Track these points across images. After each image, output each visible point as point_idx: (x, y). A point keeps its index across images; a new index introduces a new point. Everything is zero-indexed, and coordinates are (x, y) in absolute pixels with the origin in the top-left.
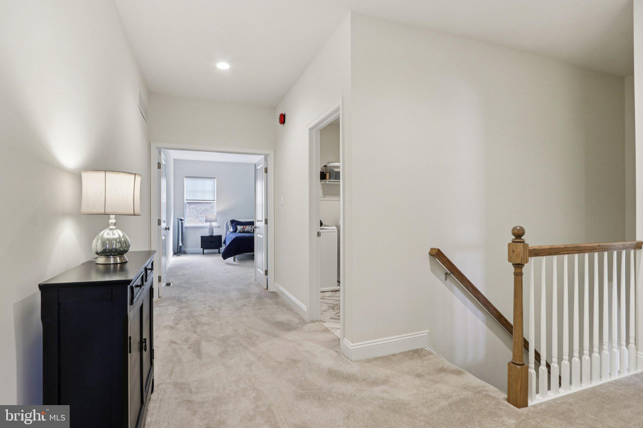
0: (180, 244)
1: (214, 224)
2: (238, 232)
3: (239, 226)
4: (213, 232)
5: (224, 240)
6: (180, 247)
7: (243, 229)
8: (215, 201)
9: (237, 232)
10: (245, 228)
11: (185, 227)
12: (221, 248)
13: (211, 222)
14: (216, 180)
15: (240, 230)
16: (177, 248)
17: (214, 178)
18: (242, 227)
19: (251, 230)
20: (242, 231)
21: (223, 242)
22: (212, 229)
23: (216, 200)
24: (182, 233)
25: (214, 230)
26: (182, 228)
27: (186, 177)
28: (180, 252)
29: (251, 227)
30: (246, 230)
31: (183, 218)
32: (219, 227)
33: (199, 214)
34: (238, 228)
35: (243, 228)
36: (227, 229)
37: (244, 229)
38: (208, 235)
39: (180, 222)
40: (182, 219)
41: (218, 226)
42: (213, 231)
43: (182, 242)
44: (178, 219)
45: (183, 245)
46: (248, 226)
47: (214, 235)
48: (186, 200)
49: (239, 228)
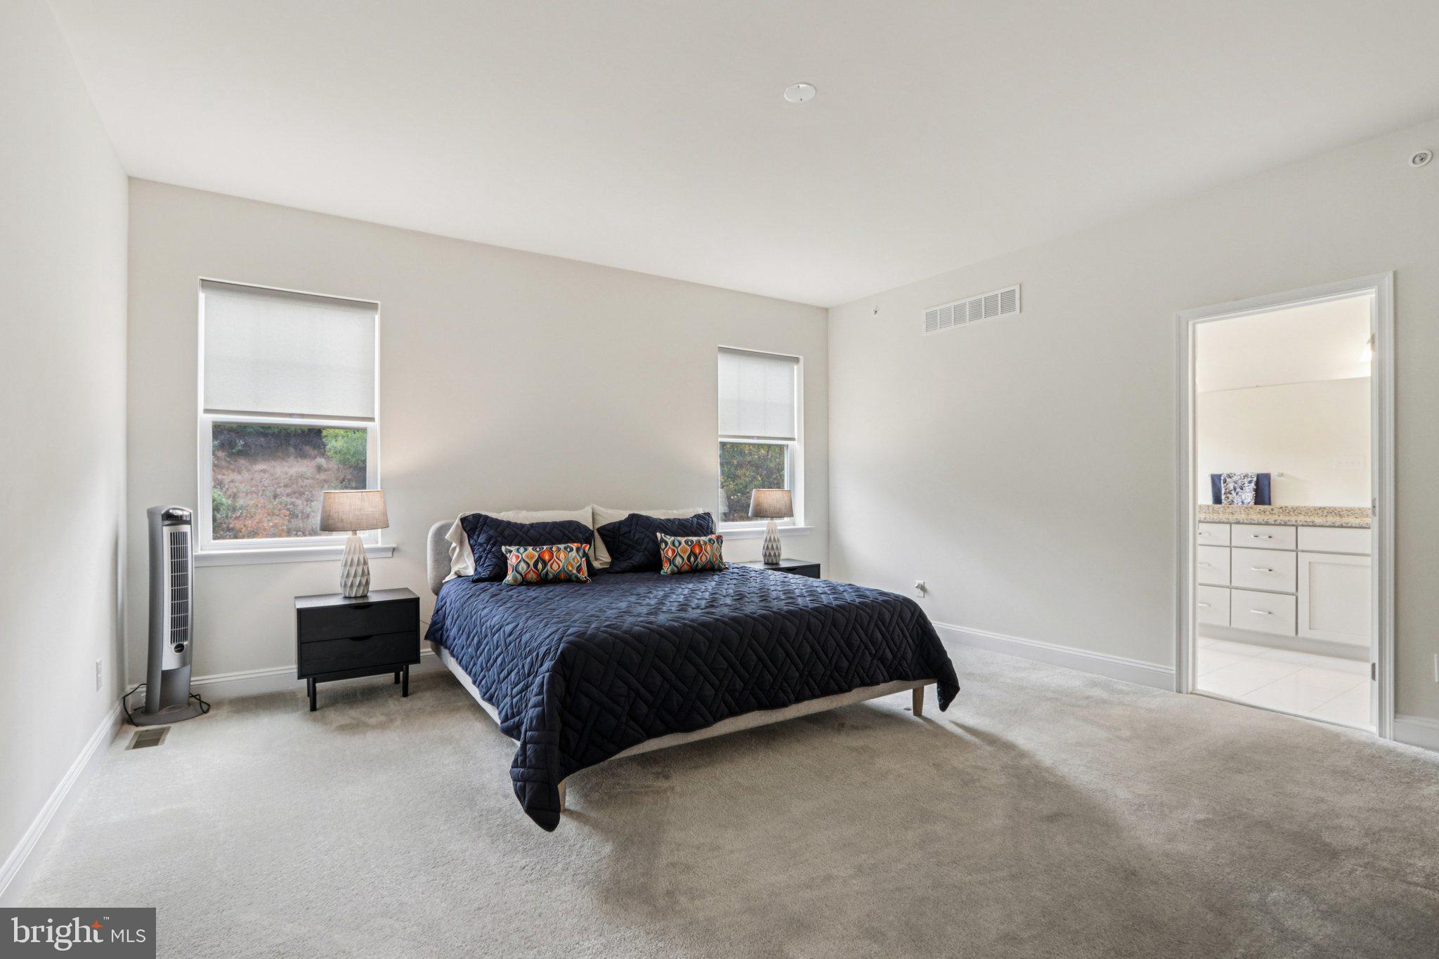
0: (169, 659)
1: (372, 539)
2: (515, 579)
3: (513, 548)
4: (367, 583)
5: (429, 621)
6: (167, 675)
7: (540, 566)
8: (372, 419)
9: (509, 578)
10: (547, 557)
11: (198, 558)
12: (411, 667)
13: (354, 531)
14: (377, 317)
15: (523, 567)
16: (145, 680)
17: (372, 307)
18: (531, 552)
19: (579, 569)
20: (532, 576)
21: (424, 628)
22: (359, 571)
23: (377, 415)
24: (180, 594)
25: (373, 566)
26: (179, 567)
27: (206, 284)
28: (162, 705)
29: (578, 550)
30: (555, 567)
31: (185, 512)
32: (394, 550)
33: (281, 487)
34: (512, 561)
35: (540, 558)
36: (443, 558)
37: (545, 564)
38: (337, 601)
39: (166, 531)
40: (179, 513)
41: (395, 545)
42: (366, 574)
43: (180, 648)
44: (151, 514)
45: (184, 662)
46: (562, 546)
47: (374, 598)
48: (207, 411)
49: (518, 558)
